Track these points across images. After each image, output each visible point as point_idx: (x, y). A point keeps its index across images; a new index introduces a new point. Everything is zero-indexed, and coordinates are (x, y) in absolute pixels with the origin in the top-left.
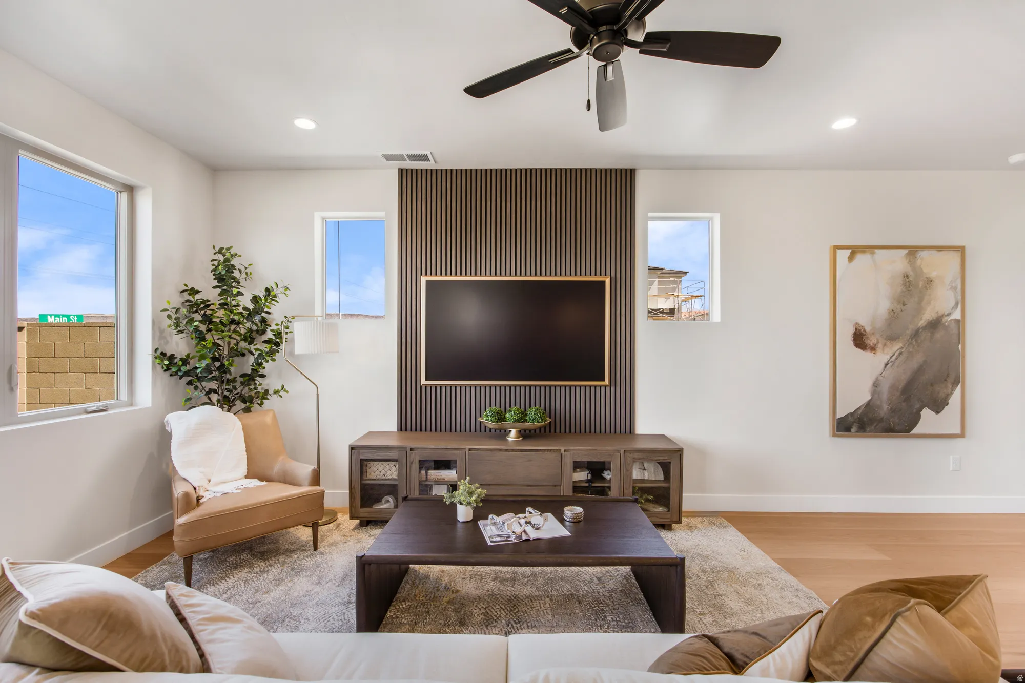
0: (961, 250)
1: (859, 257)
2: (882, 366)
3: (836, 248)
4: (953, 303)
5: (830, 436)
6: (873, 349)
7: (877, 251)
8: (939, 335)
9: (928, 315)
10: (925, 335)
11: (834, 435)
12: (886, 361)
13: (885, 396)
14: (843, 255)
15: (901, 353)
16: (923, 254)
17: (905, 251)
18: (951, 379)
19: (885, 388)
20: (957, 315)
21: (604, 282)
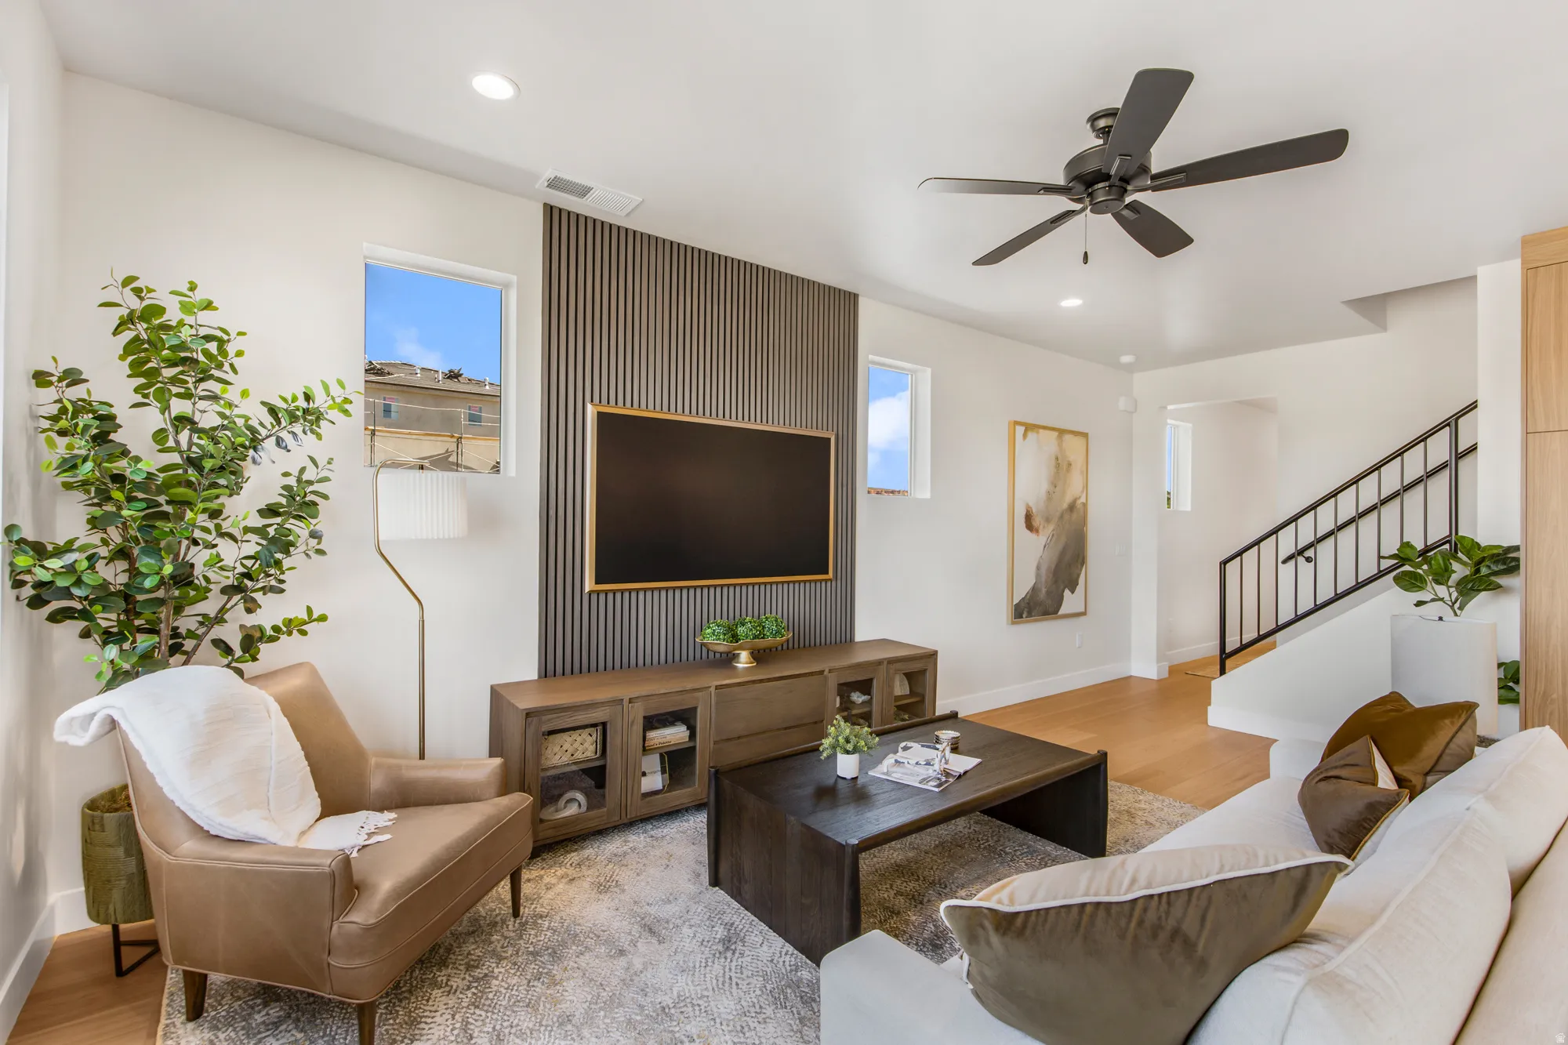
0: (1085, 435)
1: (1031, 435)
2: (1043, 547)
3: (1017, 423)
4: (1081, 489)
5: (1008, 624)
6: (1037, 531)
7: (1041, 431)
8: (1075, 516)
9: (1068, 499)
10: (1066, 517)
11: (1013, 623)
12: (1044, 544)
13: (1043, 579)
14: (1020, 430)
15: (1053, 535)
16: (1067, 437)
17: (1056, 434)
18: (1080, 560)
19: (1043, 571)
20: (1083, 500)
21: (830, 439)
